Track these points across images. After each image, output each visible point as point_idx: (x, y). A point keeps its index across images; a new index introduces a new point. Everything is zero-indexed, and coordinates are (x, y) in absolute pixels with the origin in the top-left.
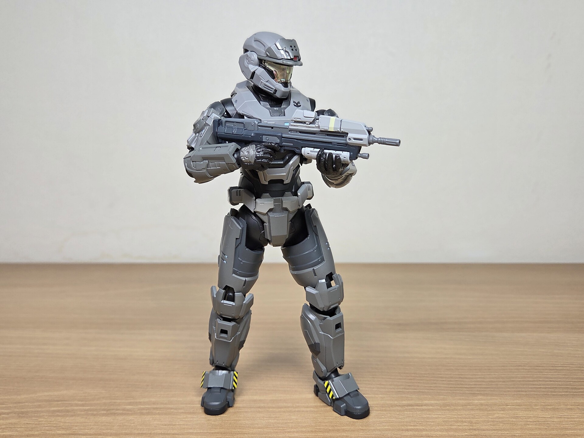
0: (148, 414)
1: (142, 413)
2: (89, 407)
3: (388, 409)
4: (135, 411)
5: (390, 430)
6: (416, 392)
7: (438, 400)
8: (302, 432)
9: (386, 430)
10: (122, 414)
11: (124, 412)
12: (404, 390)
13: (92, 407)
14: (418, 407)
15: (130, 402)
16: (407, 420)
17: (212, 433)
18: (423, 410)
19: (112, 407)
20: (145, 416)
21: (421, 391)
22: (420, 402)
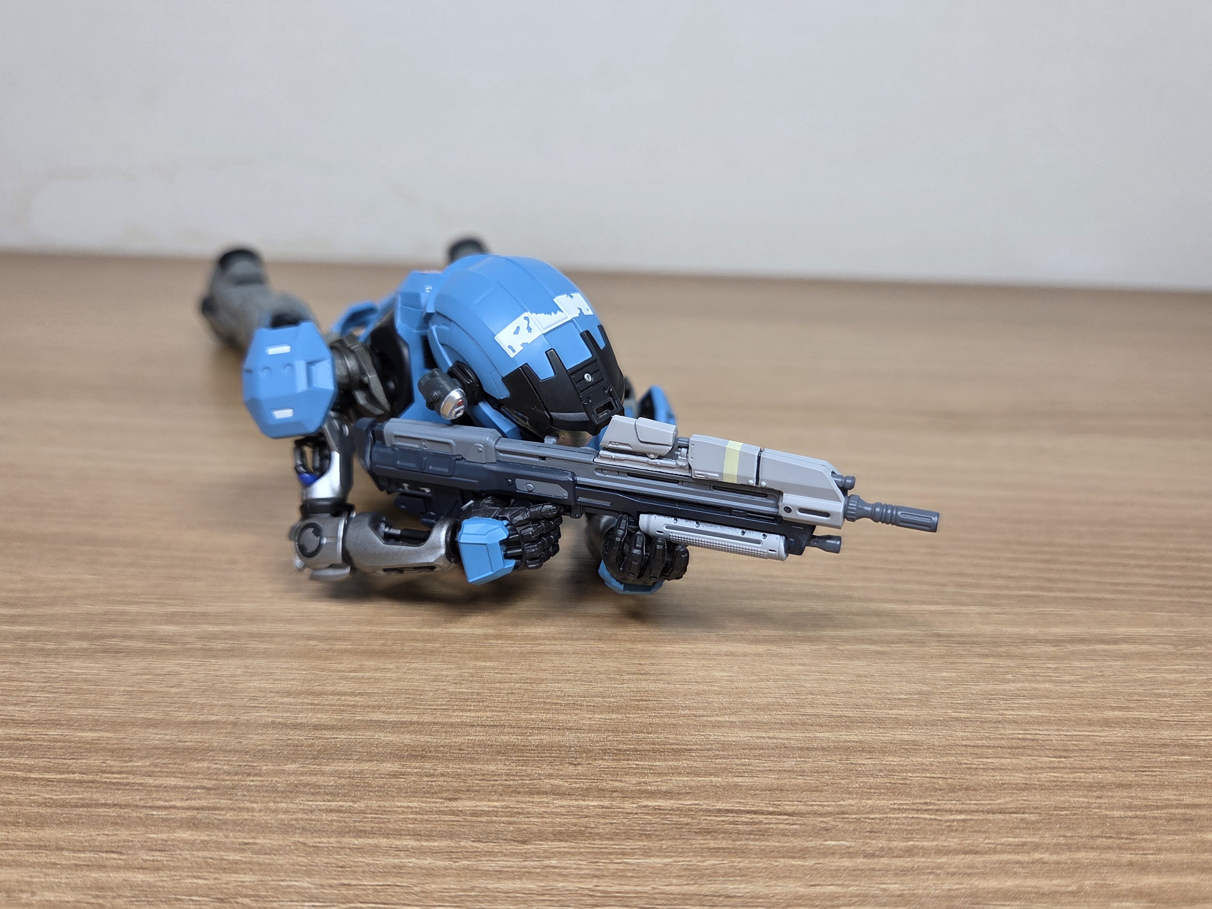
0: (231, 653)
1: (210, 650)
2: (32, 628)
3: (1014, 650)
4: (184, 644)
5: (1049, 722)
6: (1077, 598)
7: (1156, 626)
8: (760, 725)
9: (1039, 723)
10: (142, 653)
11: (150, 645)
12: (1038, 593)
13: (42, 628)
14: (1106, 647)
15: (174, 614)
16: (1089, 687)
17: (452, 725)
18: (1125, 656)
19: (110, 628)
20: (221, 661)
21: (1093, 595)
22: (1105, 631)
